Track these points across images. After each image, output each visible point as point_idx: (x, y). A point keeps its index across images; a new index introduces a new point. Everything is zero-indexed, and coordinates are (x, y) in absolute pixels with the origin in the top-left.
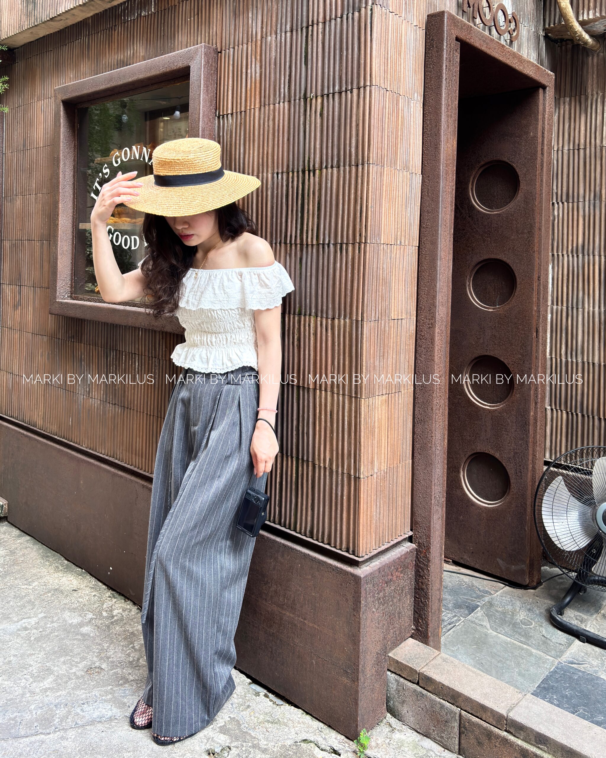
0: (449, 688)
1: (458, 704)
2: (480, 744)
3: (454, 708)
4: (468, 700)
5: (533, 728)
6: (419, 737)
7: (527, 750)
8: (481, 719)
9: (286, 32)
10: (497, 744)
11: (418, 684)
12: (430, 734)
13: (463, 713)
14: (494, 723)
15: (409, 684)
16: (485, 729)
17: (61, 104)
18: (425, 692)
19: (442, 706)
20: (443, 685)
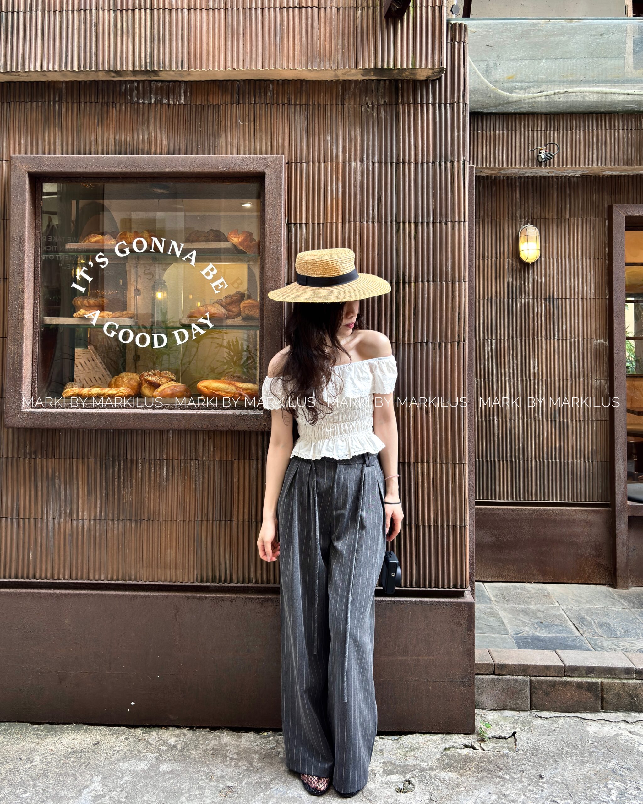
0: (520, 665)
1: (528, 674)
2: (547, 694)
3: (525, 678)
4: (536, 667)
5: (583, 665)
6: (499, 713)
7: (581, 682)
8: (546, 676)
9: (373, 163)
10: (560, 688)
11: (494, 674)
12: (507, 706)
13: (533, 678)
14: (556, 675)
15: (487, 677)
16: (550, 682)
17: (27, 176)
18: (500, 677)
19: (516, 681)
20: (515, 665)
